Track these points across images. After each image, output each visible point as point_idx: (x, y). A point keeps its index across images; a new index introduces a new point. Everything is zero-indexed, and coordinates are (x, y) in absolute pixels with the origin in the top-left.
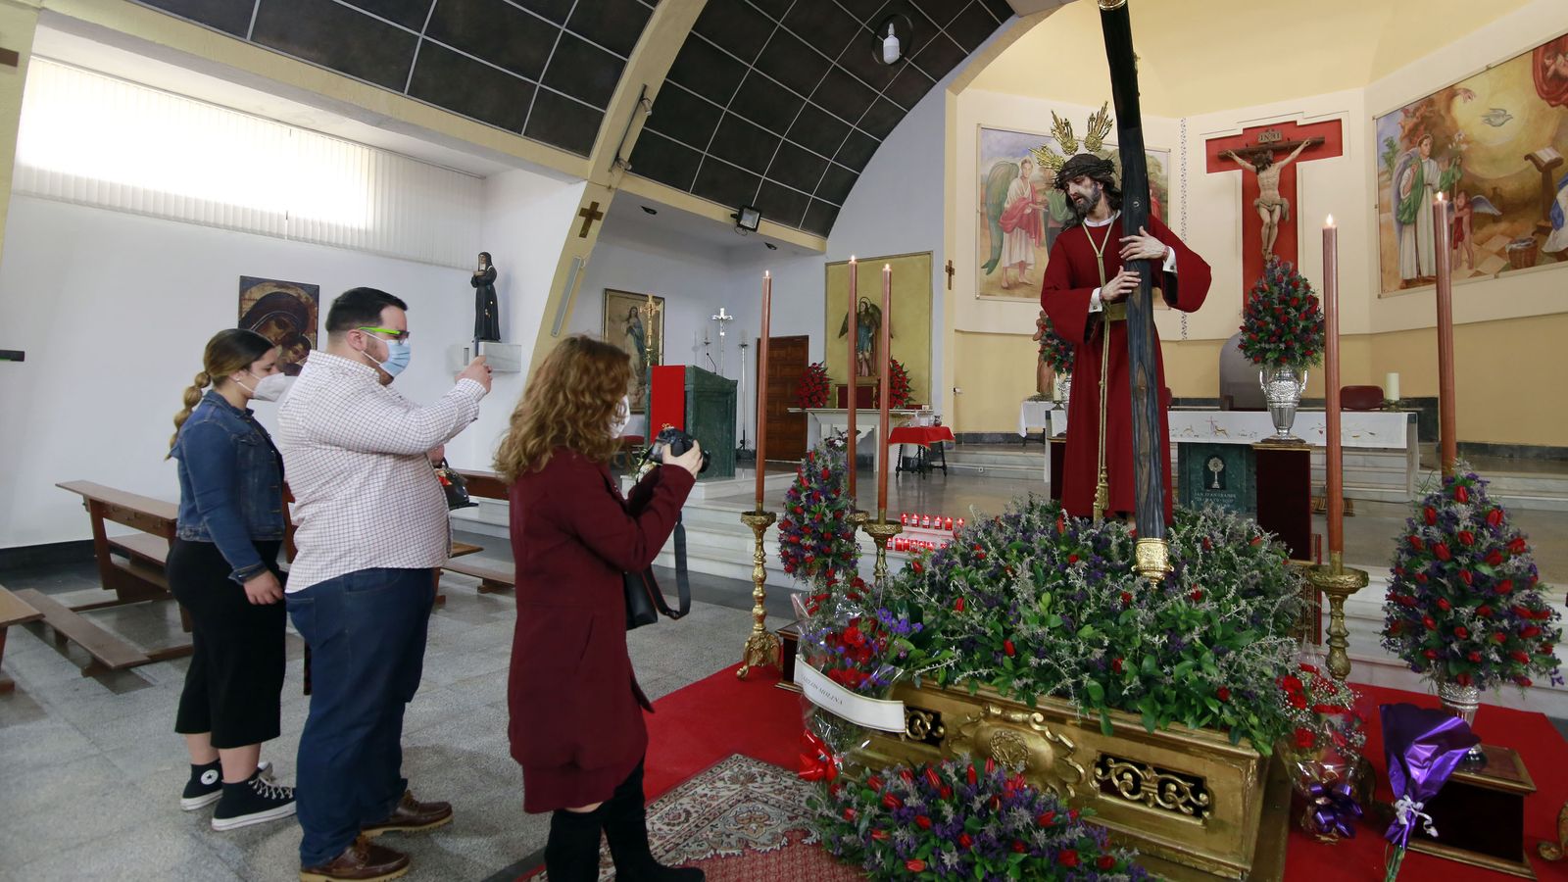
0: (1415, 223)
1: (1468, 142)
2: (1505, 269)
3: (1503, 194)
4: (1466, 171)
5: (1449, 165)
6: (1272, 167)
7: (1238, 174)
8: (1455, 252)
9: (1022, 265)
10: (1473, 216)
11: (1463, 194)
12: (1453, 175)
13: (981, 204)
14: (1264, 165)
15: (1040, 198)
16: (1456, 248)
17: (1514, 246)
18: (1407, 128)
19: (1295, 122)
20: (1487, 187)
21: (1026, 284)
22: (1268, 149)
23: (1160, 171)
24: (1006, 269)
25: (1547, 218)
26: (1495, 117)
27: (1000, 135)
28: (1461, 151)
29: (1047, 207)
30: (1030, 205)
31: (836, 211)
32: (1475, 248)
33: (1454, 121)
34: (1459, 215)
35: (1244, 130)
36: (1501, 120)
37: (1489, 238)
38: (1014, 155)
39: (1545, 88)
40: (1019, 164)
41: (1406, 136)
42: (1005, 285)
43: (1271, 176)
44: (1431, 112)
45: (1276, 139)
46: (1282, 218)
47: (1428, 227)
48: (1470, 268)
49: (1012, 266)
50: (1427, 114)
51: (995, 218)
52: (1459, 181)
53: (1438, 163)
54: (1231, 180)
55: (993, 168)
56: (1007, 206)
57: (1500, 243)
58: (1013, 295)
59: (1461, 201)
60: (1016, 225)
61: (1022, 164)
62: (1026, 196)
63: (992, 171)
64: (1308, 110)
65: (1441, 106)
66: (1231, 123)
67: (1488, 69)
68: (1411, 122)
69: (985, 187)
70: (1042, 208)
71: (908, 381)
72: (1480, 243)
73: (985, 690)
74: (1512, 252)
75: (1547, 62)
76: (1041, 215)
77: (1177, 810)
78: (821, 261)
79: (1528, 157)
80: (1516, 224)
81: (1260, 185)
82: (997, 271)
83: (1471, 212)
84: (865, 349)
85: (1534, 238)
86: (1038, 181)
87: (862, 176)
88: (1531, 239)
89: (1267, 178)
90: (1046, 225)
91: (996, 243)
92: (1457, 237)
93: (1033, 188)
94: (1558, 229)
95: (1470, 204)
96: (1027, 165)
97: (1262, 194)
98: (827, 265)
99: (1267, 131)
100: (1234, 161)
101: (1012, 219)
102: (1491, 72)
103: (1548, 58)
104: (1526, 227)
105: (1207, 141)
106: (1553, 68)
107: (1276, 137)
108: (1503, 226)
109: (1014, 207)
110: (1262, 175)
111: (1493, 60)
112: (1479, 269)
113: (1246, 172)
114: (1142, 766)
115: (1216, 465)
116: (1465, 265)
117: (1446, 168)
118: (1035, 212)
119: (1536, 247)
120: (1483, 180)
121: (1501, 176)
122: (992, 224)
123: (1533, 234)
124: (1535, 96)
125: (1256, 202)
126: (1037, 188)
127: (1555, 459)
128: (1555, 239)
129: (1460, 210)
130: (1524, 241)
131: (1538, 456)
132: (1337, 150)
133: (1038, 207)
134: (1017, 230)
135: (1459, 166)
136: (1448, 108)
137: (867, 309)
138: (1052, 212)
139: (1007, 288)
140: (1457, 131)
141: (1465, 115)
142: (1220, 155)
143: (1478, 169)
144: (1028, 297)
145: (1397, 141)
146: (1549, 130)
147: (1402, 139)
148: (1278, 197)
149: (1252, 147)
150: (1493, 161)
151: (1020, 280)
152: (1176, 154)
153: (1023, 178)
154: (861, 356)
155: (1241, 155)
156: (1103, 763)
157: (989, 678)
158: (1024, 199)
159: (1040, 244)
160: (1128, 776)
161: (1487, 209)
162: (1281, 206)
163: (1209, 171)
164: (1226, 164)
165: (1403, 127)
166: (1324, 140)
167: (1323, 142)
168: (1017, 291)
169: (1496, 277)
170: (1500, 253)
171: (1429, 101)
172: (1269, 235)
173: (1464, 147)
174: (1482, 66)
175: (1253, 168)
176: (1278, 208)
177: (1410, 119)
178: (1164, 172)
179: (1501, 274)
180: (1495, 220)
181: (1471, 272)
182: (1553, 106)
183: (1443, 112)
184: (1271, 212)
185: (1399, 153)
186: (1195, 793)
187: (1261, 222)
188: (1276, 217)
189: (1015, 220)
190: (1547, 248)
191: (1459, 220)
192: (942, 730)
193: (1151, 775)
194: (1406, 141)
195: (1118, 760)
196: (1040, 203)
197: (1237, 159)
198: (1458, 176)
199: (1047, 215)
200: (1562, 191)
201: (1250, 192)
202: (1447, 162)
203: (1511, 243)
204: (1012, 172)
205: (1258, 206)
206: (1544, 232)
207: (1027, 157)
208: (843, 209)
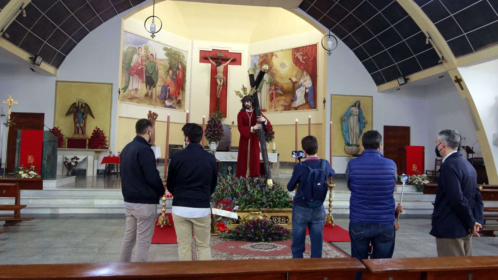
0: (261, 92)
1: (276, 71)
2: (283, 110)
3: (284, 88)
4: (275, 79)
5: (271, 76)
6: (221, 66)
7: (210, 65)
8: (271, 103)
9: (136, 90)
10: (276, 93)
11: (274, 86)
12: (272, 80)
13: (123, 62)
14: (219, 64)
15: (144, 63)
16: (271, 102)
17: (286, 104)
18: (260, 62)
19: (228, 51)
20: (280, 85)
21: (137, 97)
22: (220, 58)
23: (184, 58)
24: (130, 91)
25: (293, 97)
26: (283, 65)
27: (131, 35)
28: (274, 73)
29: (146, 67)
30: (140, 65)
31: (64, 57)
32: (276, 102)
33: (272, 63)
34: (273, 92)
35: (212, 49)
36: (284, 66)
37: (280, 100)
38: (136, 44)
39: (295, 61)
40: (137, 48)
41: (260, 64)
42: (130, 97)
43: (221, 68)
44: (267, 58)
45: (223, 56)
46: (223, 84)
47: (264, 94)
48: (275, 108)
49: (133, 90)
50: (266, 59)
51: (127, 69)
52: (273, 82)
53: (268, 75)
54: (207, 66)
55: (128, 48)
56: (132, 65)
57: (282, 102)
58: (132, 102)
59: (273, 88)
60: (135, 73)
61: (138, 48)
62: (139, 62)
63: (127, 49)
64: (232, 48)
65: (269, 57)
66: (209, 46)
67: (282, 50)
68: (262, 60)
69: (124, 55)
70: (144, 67)
71: (105, 138)
72: (277, 102)
73: (250, 209)
74: (285, 105)
75: (296, 53)
76: (144, 70)
77: (284, 223)
78: (54, 79)
79: (290, 79)
80: (286, 98)
81: (217, 71)
82: (127, 91)
83: (276, 92)
84: (81, 122)
85: (290, 102)
86: (143, 56)
87: (78, 44)
88: (289, 103)
89: (220, 69)
90: (146, 75)
91: (128, 80)
92: (272, 99)
93: (142, 59)
94: (295, 101)
95: (275, 89)
96: (140, 49)
97: (218, 74)
98: (57, 81)
99: (220, 52)
100: (208, 60)
101: (133, 71)
102: (283, 52)
103: (296, 52)
104: (288, 99)
105: (200, 51)
106: (296, 55)
107: (222, 55)
108: (283, 97)
109: (135, 66)
110: (218, 68)
111: (283, 48)
112: (277, 109)
113: (212, 65)
114: (278, 217)
115: (230, 168)
116: (273, 107)
117: (270, 77)
118: (142, 68)
119: (290, 105)
120: (279, 83)
121: (283, 83)
122: (126, 72)
123: (290, 101)
124: (292, 62)
125: (216, 76)
126: (143, 59)
127: (292, 165)
128: (295, 103)
129: (273, 91)
130: (288, 103)
131: (289, 165)
132: (240, 63)
133: (143, 67)
134: (135, 75)
135: (273, 77)
136: (271, 59)
137: (82, 104)
138: (148, 70)
139: (129, 99)
140: (273, 66)
141: (275, 61)
142: (205, 57)
143: (278, 79)
144: (138, 103)
145: (257, 65)
146: (295, 73)
147: (258, 64)
148: (223, 76)
149: (215, 57)
150: (282, 78)
151: (135, 96)
152: (190, 53)
153: (138, 54)
154: (78, 125)
155: (212, 59)
156: (271, 218)
157: (251, 207)
158: (139, 63)
159: (143, 82)
160: (276, 219)
161: (279, 92)
162: (223, 79)
163: (200, 62)
164: (206, 61)
165: (259, 61)
166: (236, 59)
167: (236, 60)
168: (134, 100)
169: (281, 112)
170: (282, 105)
171: (266, 55)
172: (219, 88)
173: (275, 72)
174: (280, 49)
175: (216, 65)
176: (222, 80)
177: (261, 59)
178: (185, 59)
179: (282, 111)
180: (282, 95)
181: (275, 110)
182: (296, 66)
183: (270, 60)
184: (220, 81)
185: (257, 69)
186: (286, 219)
187: (217, 84)
188: (222, 83)
189: (134, 71)
190: (293, 106)
191: (272, 93)
192: (240, 220)
193: (280, 218)
194: (259, 66)
195: (274, 217)
196: (144, 66)
197: (210, 59)
198: (273, 80)
199: (146, 70)
200: (297, 90)
201: (214, 72)
202: (270, 75)
203: (285, 103)
204: (134, 51)
205: (216, 78)
206: (292, 101)
207: (140, 46)
208: (68, 57)
